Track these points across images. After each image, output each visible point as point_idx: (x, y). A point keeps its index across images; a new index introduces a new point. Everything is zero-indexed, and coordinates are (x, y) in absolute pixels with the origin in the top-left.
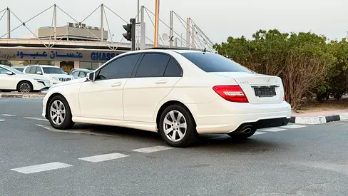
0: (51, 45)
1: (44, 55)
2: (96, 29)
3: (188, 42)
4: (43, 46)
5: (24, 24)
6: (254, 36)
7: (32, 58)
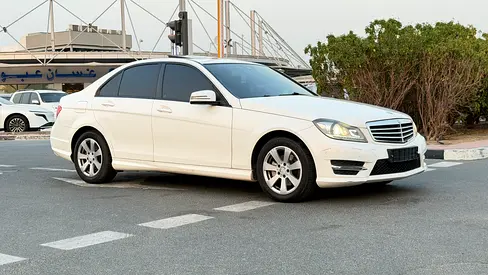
0: (47, 60)
1: (38, 75)
2: (114, 32)
3: (253, 48)
4: (36, 61)
5: (5, 30)
6: (367, 30)
7: (19, 81)
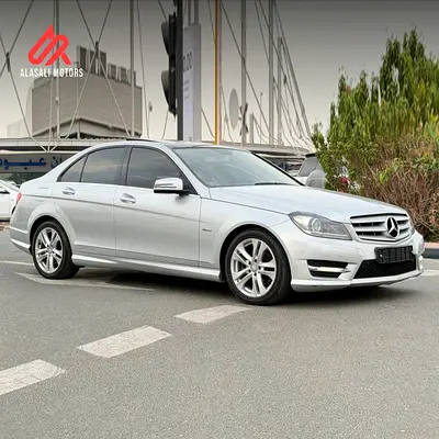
0: (51, 147)
1: (40, 163)
3: (271, 135)
4: (39, 148)
7: (21, 169)
